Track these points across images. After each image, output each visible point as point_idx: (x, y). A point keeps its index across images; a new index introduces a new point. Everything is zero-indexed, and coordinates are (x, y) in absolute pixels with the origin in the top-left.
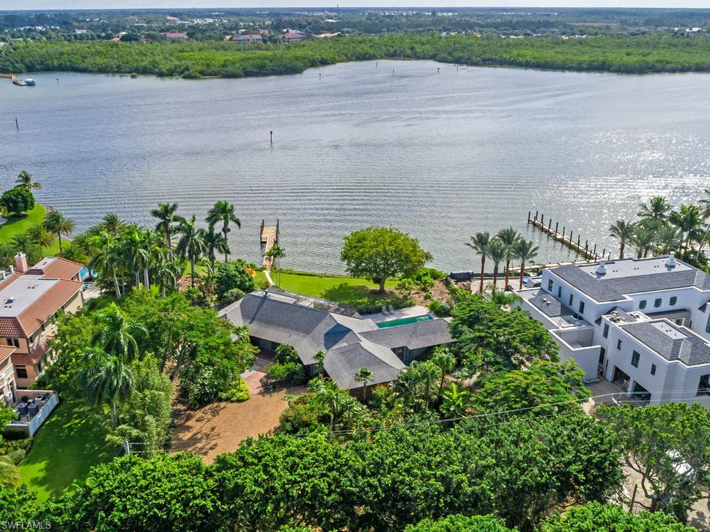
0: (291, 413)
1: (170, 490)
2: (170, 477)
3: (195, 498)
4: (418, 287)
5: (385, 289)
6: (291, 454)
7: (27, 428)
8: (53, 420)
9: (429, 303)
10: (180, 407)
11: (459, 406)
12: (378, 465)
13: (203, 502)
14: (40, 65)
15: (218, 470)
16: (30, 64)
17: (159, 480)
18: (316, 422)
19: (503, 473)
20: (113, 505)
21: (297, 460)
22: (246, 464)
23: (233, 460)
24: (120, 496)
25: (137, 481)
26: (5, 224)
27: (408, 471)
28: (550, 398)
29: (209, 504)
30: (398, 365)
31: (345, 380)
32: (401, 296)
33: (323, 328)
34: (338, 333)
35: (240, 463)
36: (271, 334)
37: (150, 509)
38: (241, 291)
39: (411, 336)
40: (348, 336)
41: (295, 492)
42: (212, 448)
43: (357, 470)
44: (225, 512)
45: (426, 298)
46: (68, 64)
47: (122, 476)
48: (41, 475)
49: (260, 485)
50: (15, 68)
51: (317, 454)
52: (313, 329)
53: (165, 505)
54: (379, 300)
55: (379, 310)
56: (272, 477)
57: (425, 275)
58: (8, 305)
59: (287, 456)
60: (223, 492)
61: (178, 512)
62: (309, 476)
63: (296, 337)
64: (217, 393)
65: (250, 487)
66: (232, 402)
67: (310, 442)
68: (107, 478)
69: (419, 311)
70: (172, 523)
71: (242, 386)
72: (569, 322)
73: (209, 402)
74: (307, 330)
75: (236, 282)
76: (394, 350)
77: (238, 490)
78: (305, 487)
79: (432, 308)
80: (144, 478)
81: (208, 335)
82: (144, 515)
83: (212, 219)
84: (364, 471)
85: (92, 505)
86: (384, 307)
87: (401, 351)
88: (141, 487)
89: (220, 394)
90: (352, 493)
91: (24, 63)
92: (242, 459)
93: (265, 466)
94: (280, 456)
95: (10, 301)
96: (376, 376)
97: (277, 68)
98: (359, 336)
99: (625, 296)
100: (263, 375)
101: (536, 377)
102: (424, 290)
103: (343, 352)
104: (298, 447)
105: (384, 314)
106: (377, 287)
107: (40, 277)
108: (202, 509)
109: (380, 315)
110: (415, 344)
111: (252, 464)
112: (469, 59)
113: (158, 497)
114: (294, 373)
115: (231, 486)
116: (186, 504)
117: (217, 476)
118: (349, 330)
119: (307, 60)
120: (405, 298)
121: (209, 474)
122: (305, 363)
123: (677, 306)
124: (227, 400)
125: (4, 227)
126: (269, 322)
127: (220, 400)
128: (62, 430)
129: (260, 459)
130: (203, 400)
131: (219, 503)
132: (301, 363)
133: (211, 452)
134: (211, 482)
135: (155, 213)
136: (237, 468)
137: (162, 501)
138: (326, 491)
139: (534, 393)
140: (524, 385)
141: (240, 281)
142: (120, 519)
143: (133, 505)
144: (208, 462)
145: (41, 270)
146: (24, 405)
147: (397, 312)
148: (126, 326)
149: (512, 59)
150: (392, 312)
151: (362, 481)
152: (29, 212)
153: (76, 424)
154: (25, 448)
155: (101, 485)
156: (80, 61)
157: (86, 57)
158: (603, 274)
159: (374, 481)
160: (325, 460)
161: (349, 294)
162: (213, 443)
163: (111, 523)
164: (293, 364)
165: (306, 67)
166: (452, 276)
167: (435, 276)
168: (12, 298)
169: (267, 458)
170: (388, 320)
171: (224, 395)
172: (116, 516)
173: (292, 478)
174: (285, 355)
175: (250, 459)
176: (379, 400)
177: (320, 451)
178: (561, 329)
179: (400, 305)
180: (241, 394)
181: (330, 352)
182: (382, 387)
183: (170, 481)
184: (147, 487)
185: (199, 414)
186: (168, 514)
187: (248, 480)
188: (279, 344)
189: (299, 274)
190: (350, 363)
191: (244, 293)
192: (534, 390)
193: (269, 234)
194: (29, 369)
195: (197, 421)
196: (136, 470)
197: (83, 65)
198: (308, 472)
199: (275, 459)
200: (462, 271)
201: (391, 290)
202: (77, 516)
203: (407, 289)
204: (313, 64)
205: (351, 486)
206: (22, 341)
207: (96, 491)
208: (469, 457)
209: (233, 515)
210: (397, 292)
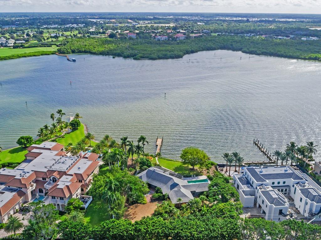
0: (157, 210)
1: (124, 228)
2: (124, 225)
3: (129, 231)
4: (206, 168)
5: (195, 168)
6: (153, 222)
7: (85, 207)
8: (91, 205)
9: (208, 174)
10: (126, 204)
11: (206, 212)
12: (175, 227)
13: (131, 232)
14: (77, 50)
15: (135, 225)
16: (73, 50)
17: (121, 226)
18: (164, 213)
19: (206, 233)
20: (110, 231)
21: (155, 224)
22: (143, 224)
23: (139, 223)
24: (112, 229)
25: (116, 226)
26: (71, 132)
27: (182, 230)
28: (229, 213)
29: (133, 233)
30: (191, 197)
31: (174, 201)
32: (199, 171)
33: (170, 183)
34: (175, 185)
35: (141, 224)
36: (155, 183)
37: (119, 233)
38: (147, 167)
39: (197, 187)
40: (178, 186)
41: (153, 232)
42: (135, 218)
43: (169, 228)
44: (136, 235)
45: (208, 172)
46: (88, 50)
47: (112, 224)
48: (89, 221)
49: (145, 229)
50: (67, 51)
51: (160, 223)
52: (167, 183)
53: (122, 232)
54: (192, 172)
55: (190, 176)
56: (148, 228)
57: (209, 164)
58: (79, 169)
59: (153, 223)
60: (136, 230)
61: (125, 234)
62: (157, 229)
63: (162, 185)
64: (137, 201)
65: (143, 230)
66: (142, 204)
67: (159, 220)
68: (109, 224)
69: (204, 177)
70: (124, 236)
71: (145, 199)
72: (248, 187)
73: (135, 203)
74: (166, 183)
75: (145, 164)
76: (191, 192)
77: (140, 230)
78: (156, 231)
79: (208, 177)
80: (118, 225)
81: (135, 185)
82: (117, 234)
83: (139, 141)
84: (171, 228)
85: (105, 230)
86: (192, 176)
87: (194, 192)
88: (117, 227)
89: (138, 201)
90: (167, 234)
91: (71, 50)
92: (141, 222)
93: (147, 225)
94: (151, 223)
95: (79, 168)
96: (183, 200)
97: (172, 56)
98: (181, 187)
99: (267, 180)
100: (151, 196)
101: (227, 206)
102: (208, 169)
103: (175, 192)
104: (155, 221)
105: (192, 178)
106: (192, 167)
107: (87, 159)
108: (131, 234)
109: (191, 178)
110: (198, 190)
111: (144, 224)
112: (256, 52)
113: (121, 230)
114: (160, 197)
115: (138, 229)
116: (127, 232)
117: (135, 226)
118: (179, 184)
119: (185, 51)
120: (201, 172)
121: (133, 226)
122: (164, 194)
123: (286, 184)
124: (140, 203)
125: (71, 133)
126: (154, 179)
127: (138, 203)
128: (94, 208)
129: (146, 223)
130: (133, 203)
131: (135, 233)
132: (163, 194)
133: (134, 219)
134: (133, 227)
135: (122, 139)
136: (140, 225)
137: (122, 231)
138: (161, 233)
139: (224, 211)
140: (222, 209)
141: (147, 164)
142: (112, 234)
143: (115, 231)
144: (133, 222)
145: (87, 157)
146: (83, 200)
147: (197, 178)
148: (114, 183)
149: (275, 53)
150: (195, 177)
151: (170, 231)
152: (79, 128)
153: (97, 207)
154: (84, 213)
155: (107, 226)
156: (93, 49)
157: (95, 47)
158: (262, 172)
159: (173, 231)
160: (162, 225)
161: (182, 169)
162: (135, 216)
163: (110, 235)
164: (160, 194)
165: (185, 54)
166: (218, 165)
167: (212, 164)
168: (80, 167)
169: (147, 223)
170: (193, 180)
171: (139, 202)
172: (111, 233)
173: (153, 228)
174: (158, 191)
175: (143, 223)
176: (183, 208)
177: (161, 222)
178: (244, 189)
179: (198, 174)
180: (144, 202)
181: (171, 191)
182: (184, 204)
183: (124, 226)
184: (118, 227)
185: (132, 207)
186: (123, 234)
187: (142, 228)
188: (157, 187)
189: (167, 160)
190: (177, 195)
191: (148, 168)
192: (225, 210)
193: (159, 142)
194: (84, 189)
195: (131, 209)
196: (115, 223)
197: (94, 51)
198: (157, 227)
199: (150, 223)
200: (221, 164)
201: (197, 168)
202: (102, 232)
203: (202, 169)
204: (188, 52)
205: (167, 232)
206: (83, 181)
207: (106, 227)
208: (198, 228)
209: (138, 236)
210: (198, 169)
